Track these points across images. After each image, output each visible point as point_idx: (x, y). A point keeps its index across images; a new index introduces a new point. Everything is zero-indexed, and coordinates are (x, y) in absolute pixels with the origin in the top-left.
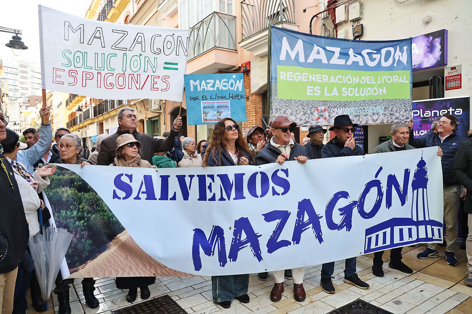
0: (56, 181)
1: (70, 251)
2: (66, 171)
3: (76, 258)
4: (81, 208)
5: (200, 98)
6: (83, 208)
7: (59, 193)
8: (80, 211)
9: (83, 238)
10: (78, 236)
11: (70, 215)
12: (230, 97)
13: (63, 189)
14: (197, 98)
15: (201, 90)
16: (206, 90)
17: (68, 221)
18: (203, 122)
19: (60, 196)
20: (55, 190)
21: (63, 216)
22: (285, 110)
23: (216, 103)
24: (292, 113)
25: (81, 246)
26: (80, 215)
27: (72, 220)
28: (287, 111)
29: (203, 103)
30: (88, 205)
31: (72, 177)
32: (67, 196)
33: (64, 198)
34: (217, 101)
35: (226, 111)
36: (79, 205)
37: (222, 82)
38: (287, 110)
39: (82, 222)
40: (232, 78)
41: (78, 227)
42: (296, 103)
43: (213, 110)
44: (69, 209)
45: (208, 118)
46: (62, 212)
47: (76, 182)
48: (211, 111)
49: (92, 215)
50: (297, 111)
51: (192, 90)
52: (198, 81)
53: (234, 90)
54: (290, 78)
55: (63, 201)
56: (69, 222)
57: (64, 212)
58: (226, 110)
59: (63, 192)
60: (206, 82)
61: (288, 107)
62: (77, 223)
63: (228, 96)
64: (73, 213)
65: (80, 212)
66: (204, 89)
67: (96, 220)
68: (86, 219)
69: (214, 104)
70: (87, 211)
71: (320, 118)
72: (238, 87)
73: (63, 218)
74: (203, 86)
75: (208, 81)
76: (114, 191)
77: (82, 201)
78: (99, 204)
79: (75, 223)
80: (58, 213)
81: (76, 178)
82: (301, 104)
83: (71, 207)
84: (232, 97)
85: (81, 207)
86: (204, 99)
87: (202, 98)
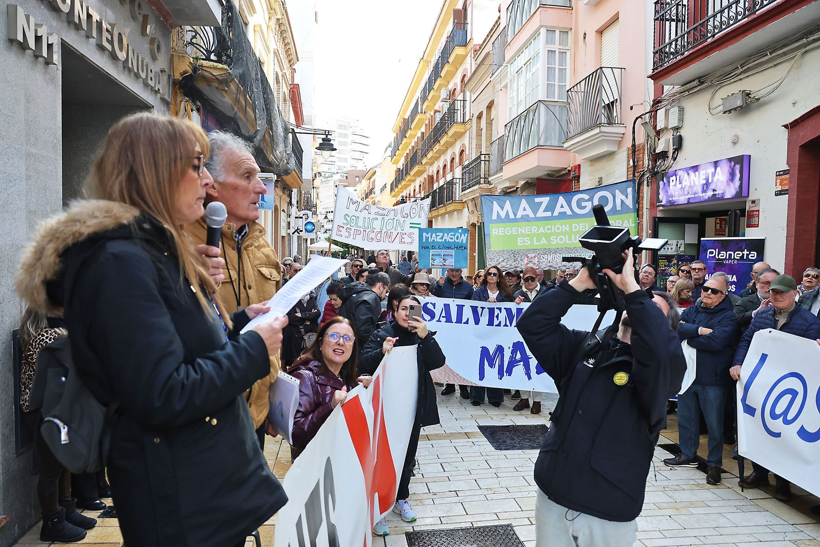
54: (502, 233)
82: (513, 253)
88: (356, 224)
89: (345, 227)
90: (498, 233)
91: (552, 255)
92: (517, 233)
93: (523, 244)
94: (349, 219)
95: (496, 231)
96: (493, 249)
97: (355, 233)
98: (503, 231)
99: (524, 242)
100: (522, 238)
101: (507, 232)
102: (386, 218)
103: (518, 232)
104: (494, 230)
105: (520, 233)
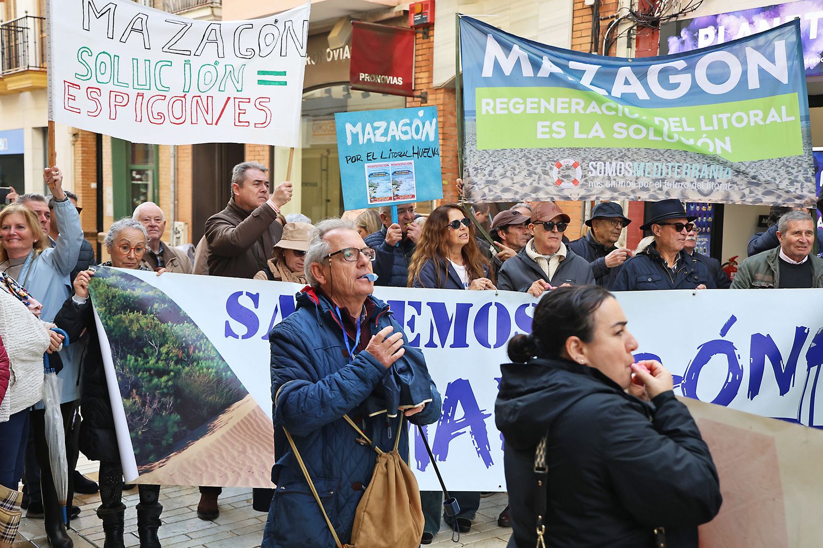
0: (119, 299)
1: (140, 433)
2: (138, 283)
3: (150, 446)
4: (164, 352)
5: (364, 157)
6: (167, 353)
7: (124, 322)
8: (162, 358)
9: (165, 409)
10: (155, 406)
11: (143, 364)
12: (414, 153)
13: (132, 316)
14: (359, 157)
15: (365, 142)
16: (373, 142)
17: (139, 375)
18: (369, 203)
19: (126, 328)
20: (118, 316)
21: (131, 366)
22: (492, 169)
23: (390, 165)
24: (505, 173)
25: (161, 424)
26: (161, 365)
27: (146, 374)
28: (495, 170)
29: (368, 168)
30: (178, 347)
31: (148, 293)
32: (138, 330)
33: (133, 333)
34: (392, 163)
35: (408, 180)
36: (160, 346)
37: (400, 125)
38: (495, 168)
39: (164, 378)
40: (418, 117)
41: (157, 387)
42: (515, 154)
43: (386, 180)
44: (141, 354)
45: (377, 195)
46: (128, 358)
47: (157, 302)
48: (383, 182)
49: (184, 368)
50: (515, 169)
51: (349, 142)
52: (359, 125)
53: (421, 139)
54: (501, 109)
55: (132, 338)
56: (141, 377)
57: (133, 358)
58: (408, 178)
59: (131, 321)
60: (372, 127)
61: (497, 163)
62: (155, 380)
63: (410, 153)
64: (148, 362)
65: (162, 361)
66: (369, 140)
67: (190, 376)
68: (172, 373)
69: (386, 168)
70: (175, 358)
71: (562, 181)
72: (427, 134)
73: (130, 369)
74: (369, 134)
75: (376, 124)
76: (227, 322)
77: (167, 339)
78: (201, 345)
79: (150, 381)
80: (121, 359)
81: (158, 297)
82: (525, 155)
83: (145, 350)
84: (417, 154)
85: (164, 350)
86: (371, 160)
87: (368, 156)
88: (112, 76)
89: (84, 85)
90: (494, 109)
91: (614, 163)
92: (536, 111)
93: (548, 136)
94: (91, 61)
95: (488, 104)
96: (480, 146)
97: (113, 103)
98: (505, 106)
99: (551, 132)
100: (548, 123)
101: (515, 108)
102: (195, 62)
103: (539, 108)
104: (484, 101)
105: (542, 111)
